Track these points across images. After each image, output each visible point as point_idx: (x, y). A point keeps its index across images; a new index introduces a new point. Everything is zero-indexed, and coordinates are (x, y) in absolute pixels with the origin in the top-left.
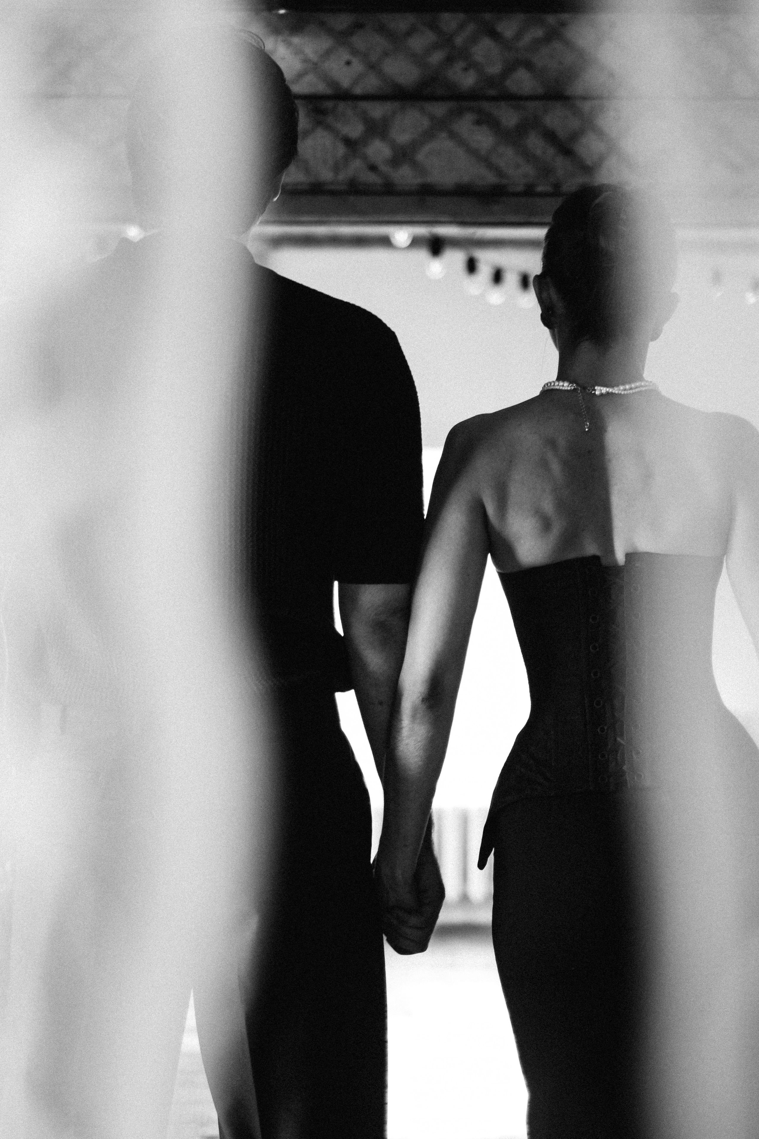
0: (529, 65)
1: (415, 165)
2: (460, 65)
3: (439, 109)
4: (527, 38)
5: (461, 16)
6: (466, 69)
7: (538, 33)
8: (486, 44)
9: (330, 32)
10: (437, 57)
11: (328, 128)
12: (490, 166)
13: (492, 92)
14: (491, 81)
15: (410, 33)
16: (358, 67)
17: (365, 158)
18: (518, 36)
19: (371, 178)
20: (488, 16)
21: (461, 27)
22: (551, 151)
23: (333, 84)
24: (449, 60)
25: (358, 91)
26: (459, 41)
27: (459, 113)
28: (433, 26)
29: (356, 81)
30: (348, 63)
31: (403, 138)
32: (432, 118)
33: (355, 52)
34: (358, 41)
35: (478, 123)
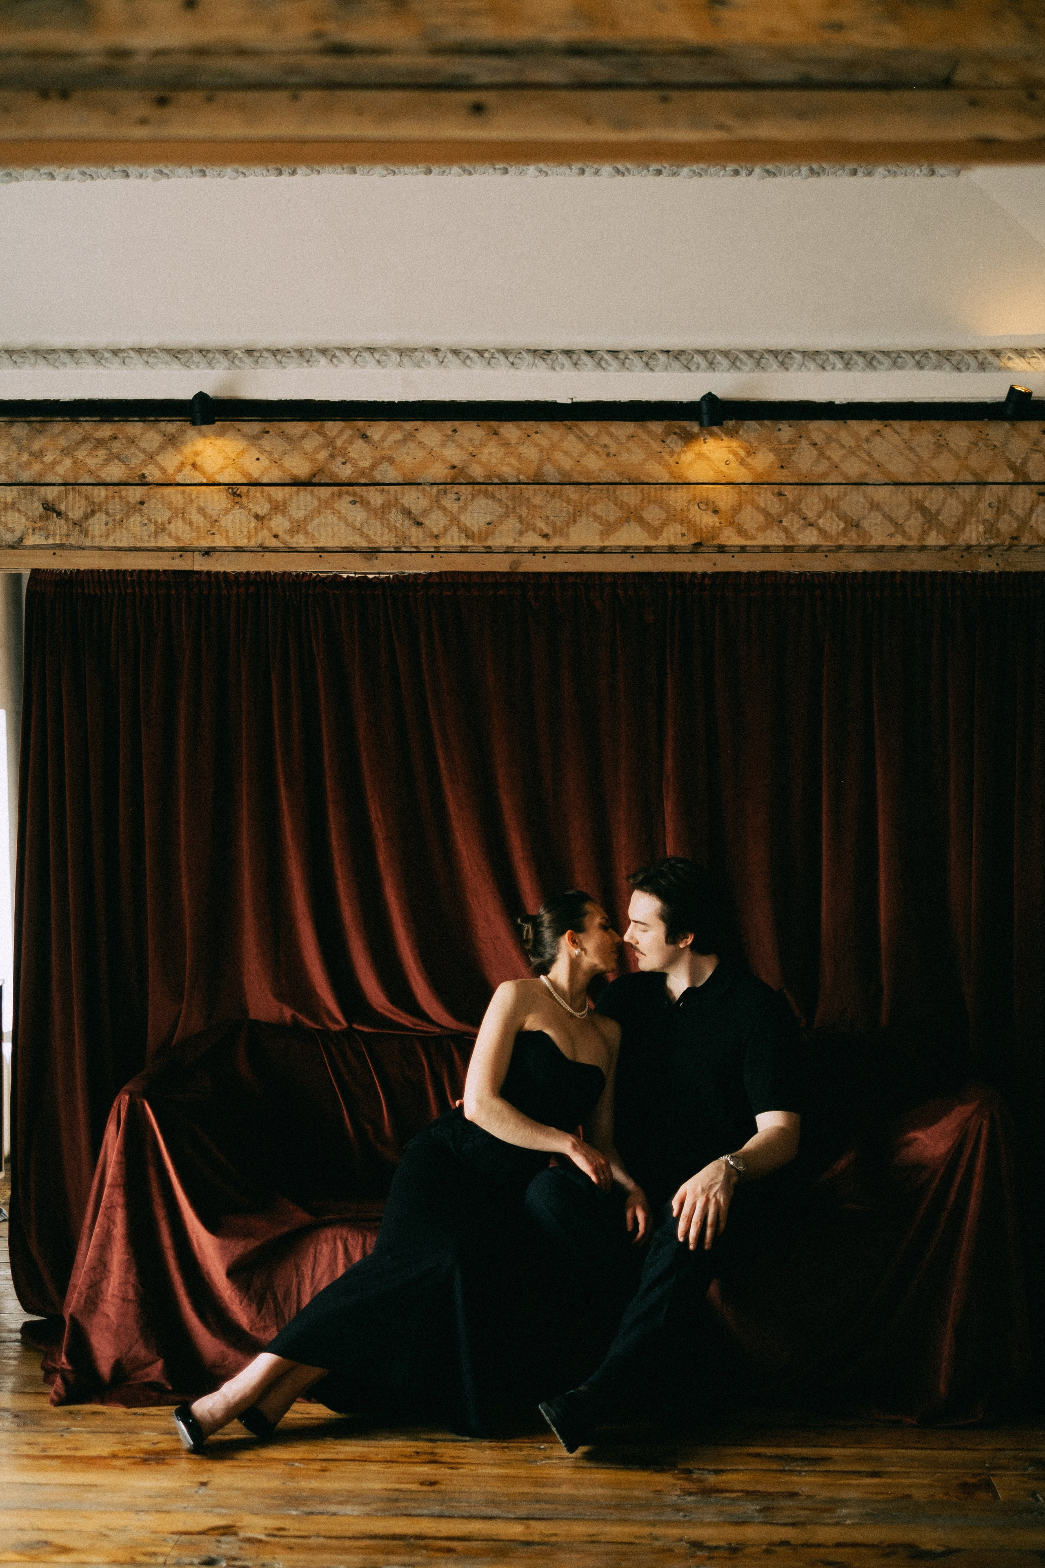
0: (391, 460)
1: (306, 533)
2: (340, 460)
3: (325, 492)
4: (391, 439)
5: (342, 424)
6: (344, 463)
7: (398, 436)
8: (360, 443)
9: (245, 436)
10: (323, 455)
11: (242, 506)
12: (362, 534)
13: (363, 481)
14: (363, 473)
15: (302, 437)
16: (265, 462)
17: (270, 529)
18: (383, 439)
19: (274, 543)
20: (361, 424)
21: (341, 432)
22: (407, 523)
23: (247, 475)
24: (332, 456)
25: (265, 480)
26: (339, 443)
27: (340, 495)
28: (320, 432)
29: (262, 473)
30: (258, 459)
31: (298, 514)
32: (319, 500)
33: (262, 451)
34: (266, 443)
35: (354, 502)
